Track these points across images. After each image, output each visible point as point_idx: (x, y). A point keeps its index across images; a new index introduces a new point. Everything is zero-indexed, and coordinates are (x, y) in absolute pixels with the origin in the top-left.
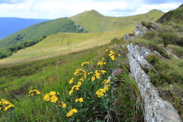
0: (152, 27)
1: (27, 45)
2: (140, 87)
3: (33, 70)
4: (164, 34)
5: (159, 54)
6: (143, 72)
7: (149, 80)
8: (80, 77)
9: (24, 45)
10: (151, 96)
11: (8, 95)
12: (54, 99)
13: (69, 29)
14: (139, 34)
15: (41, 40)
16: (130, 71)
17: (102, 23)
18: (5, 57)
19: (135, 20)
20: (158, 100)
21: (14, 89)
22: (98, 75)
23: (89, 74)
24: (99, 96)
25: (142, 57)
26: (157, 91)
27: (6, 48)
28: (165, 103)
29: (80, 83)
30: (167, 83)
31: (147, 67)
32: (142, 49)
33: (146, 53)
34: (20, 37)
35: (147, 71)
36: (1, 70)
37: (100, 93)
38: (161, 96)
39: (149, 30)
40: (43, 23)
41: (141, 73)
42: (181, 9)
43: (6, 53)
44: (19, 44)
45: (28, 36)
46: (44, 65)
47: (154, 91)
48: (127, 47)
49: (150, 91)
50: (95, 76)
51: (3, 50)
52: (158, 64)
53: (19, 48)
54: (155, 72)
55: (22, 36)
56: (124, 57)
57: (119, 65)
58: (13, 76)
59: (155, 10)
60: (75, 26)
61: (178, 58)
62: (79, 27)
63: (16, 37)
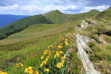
0: (91, 23)
1: (16, 31)
2: (83, 62)
3: (20, 47)
4: (98, 27)
5: (95, 41)
6: (85, 52)
7: (88, 58)
8: (47, 55)
9: (15, 31)
10: (89, 68)
11: (5, 63)
12: (31, 71)
13: (42, 21)
14: (83, 27)
15: (25, 28)
16: (77, 51)
17: (62, 18)
18: (3, 38)
19: (82, 16)
20: (93, 71)
21: (8, 59)
22: (58, 55)
23: (53, 53)
24: (59, 67)
25: (85, 43)
26: (93, 65)
27: (4, 33)
28: (98, 73)
29: (47, 59)
30: (99, 60)
31: (87, 50)
32: (85, 38)
33: (87, 40)
34: (12, 27)
35: (87, 52)
36: (1, 46)
37: (59, 65)
38: (95, 68)
39: (89, 25)
40: (27, 18)
41: (84, 53)
42: (109, 10)
43: (4, 36)
44: (11, 30)
45: (17, 26)
46: (27, 43)
47: (91, 65)
48: (76, 36)
49: (89, 65)
50: (56, 55)
51: (2, 34)
52: (94, 48)
53: (12, 33)
54: (92, 53)
55: (14, 25)
56: (75, 41)
57: (71, 46)
58: (8, 50)
59: (94, 10)
60: (46, 20)
61: (106, 43)
62: (48, 20)
63: (10, 26)
